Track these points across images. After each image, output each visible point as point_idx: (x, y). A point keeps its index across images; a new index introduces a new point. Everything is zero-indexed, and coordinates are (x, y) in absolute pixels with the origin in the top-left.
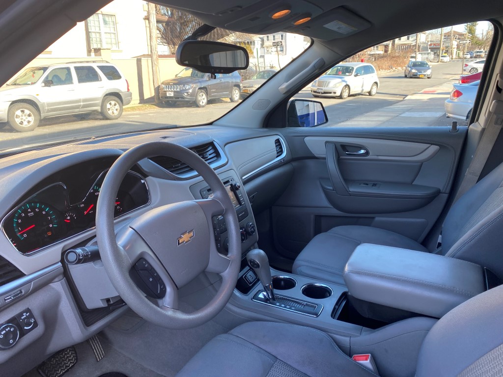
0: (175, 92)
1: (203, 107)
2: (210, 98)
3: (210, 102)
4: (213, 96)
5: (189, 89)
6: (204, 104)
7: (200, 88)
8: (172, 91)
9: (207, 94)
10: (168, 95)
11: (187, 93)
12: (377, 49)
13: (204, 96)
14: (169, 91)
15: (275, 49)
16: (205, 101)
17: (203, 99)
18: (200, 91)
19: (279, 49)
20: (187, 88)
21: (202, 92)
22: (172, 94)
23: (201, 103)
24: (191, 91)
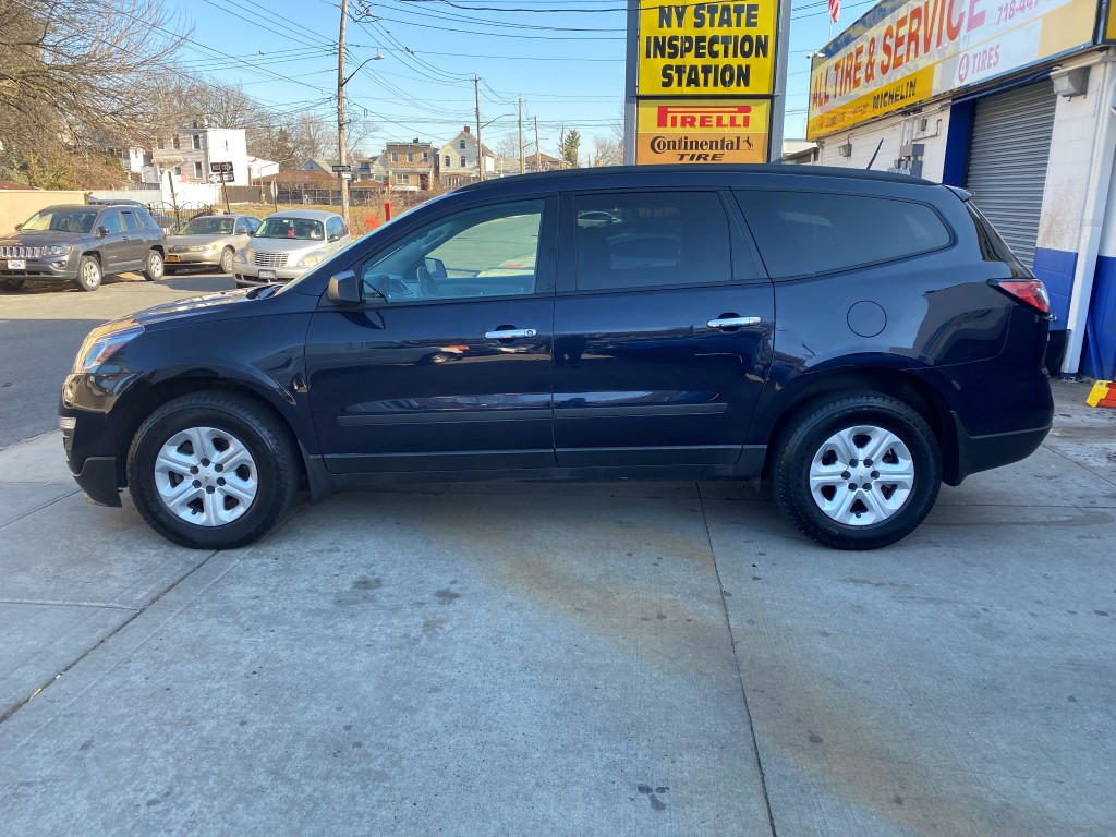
0: (28, 261)
1: (93, 289)
2: (107, 272)
3: (106, 280)
4: (112, 268)
5: (63, 254)
6: (94, 284)
7: (85, 254)
8: (21, 259)
9: (100, 263)
10: (10, 267)
11: (59, 262)
12: (407, 182)
13: (95, 268)
14: (14, 259)
15: (219, 178)
16: (97, 277)
17: (92, 274)
18: (86, 258)
19: (226, 177)
20: (58, 252)
21: (89, 261)
22: (22, 266)
23: (89, 282)
24: (66, 258)
